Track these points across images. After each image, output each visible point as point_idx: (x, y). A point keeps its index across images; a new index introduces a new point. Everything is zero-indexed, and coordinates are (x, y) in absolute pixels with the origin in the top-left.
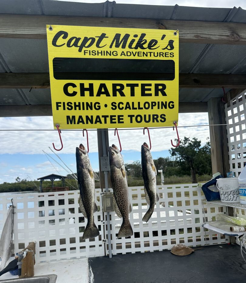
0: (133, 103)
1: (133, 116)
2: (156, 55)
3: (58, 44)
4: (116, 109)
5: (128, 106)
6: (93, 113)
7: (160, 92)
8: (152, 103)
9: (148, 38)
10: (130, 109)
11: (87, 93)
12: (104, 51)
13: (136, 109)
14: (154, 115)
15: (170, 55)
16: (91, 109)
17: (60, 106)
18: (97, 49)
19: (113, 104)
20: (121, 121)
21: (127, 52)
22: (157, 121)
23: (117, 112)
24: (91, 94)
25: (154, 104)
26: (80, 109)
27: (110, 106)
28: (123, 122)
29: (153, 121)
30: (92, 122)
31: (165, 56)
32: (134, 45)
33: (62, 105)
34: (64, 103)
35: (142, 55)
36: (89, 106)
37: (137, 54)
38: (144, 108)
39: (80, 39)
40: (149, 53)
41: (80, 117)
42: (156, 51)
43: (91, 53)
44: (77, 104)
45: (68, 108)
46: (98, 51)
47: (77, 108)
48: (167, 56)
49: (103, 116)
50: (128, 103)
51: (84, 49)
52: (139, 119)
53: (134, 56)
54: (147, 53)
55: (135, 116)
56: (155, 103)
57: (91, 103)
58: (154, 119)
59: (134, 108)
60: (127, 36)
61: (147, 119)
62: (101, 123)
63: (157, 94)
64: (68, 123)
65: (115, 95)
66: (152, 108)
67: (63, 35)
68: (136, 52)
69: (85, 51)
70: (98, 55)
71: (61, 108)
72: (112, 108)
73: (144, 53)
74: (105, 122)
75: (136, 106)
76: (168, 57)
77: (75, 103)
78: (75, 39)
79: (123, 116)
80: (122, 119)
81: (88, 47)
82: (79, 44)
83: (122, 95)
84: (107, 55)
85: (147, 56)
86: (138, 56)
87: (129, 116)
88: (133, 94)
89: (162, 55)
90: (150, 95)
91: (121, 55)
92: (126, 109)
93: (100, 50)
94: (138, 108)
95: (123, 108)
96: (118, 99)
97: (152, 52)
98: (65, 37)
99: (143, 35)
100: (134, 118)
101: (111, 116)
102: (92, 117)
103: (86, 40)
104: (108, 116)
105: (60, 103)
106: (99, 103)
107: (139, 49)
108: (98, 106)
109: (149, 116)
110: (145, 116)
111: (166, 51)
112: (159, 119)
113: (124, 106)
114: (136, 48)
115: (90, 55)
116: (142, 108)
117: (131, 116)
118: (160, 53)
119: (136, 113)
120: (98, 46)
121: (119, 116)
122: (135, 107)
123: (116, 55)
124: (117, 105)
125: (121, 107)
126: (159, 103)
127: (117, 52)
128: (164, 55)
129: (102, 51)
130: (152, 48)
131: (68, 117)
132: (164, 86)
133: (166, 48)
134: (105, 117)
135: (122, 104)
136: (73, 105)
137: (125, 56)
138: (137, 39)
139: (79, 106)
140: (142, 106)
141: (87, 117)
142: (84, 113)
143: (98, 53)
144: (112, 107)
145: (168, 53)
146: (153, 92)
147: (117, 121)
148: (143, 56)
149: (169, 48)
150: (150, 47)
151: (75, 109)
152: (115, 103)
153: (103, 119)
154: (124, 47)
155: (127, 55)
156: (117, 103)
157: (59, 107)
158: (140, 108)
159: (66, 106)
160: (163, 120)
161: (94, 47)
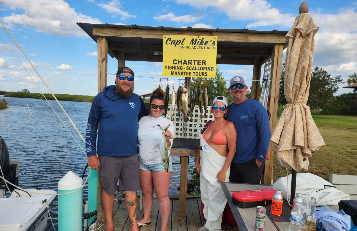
0: (196, 67)
1: (195, 72)
2: (207, 48)
3: (167, 43)
4: (188, 69)
5: (193, 69)
6: (180, 71)
7: (204, 64)
8: (204, 67)
9: (205, 41)
10: (194, 70)
11: (180, 63)
12: (185, 46)
13: (197, 70)
14: (203, 73)
16: (179, 69)
17: (167, 67)
18: (182, 45)
19: (187, 67)
20: (190, 74)
22: (204, 75)
23: (189, 71)
24: (181, 64)
25: (205, 68)
26: (174, 69)
27: (186, 68)
28: (191, 75)
29: (202, 75)
30: (180, 75)
32: (199, 44)
33: (168, 67)
34: (168, 66)
35: (201, 48)
36: (178, 68)
37: (199, 48)
39: (175, 41)
41: (176, 72)
42: (207, 46)
43: (180, 47)
44: (174, 67)
45: (170, 69)
47: (173, 68)
48: (212, 49)
49: (184, 72)
51: (177, 45)
52: (197, 74)
53: (197, 49)
56: (205, 67)
57: (179, 66)
58: (203, 74)
59: (196, 70)
60: (196, 40)
61: (200, 74)
62: (183, 75)
63: (203, 64)
64: (171, 75)
65: (189, 64)
66: (204, 70)
67: (169, 40)
71: (167, 68)
72: (187, 69)
73: (202, 47)
74: (185, 75)
75: (197, 69)
77: (173, 66)
78: (174, 41)
79: (191, 72)
80: (191, 74)
81: (178, 44)
82: (175, 43)
83: (191, 64)
84: (186, 48)
87: (193, 72)
88: (195, 64)
90: (201, 65)
91: (192, 49)
92: (192, 70)
93: (183, 46)
95: (191, 69)
97: (205, 47)
98: (170, 40)
99: (203, 39)
100: (195, 73)
101: (187, 72)
102: (180, 72)
103: (178, 41)
104: (186, 72)
105: (167, 66)
106: (182, 67)
107: (201, 45)
108: (182, 68)
109: (201, 73)
110: (199, 73)
111: (212, 46)
112: (205, 74)
113: (192, 68)
114: (200, 45)
116: (199, 70)
117: (194, 73)
119: (196, 71)
120: (182, 44)
121: (190, 72)
122: (196, 69)
124: (189, 68)
125: (190, 69)
126: (207, 67)
127: (190, 47)
128: (210, 48)
131: (172, 72)
132: (205, 61)
133: (212, 45)
134: (185, 72)
135: (191, 67)
136: (172, 67)
138: (200, 41)
139: (174, 68)
140: (199, 69)
141: (178, 72)
142: (177, 71)
143: (182, 47)
146: (201, 63)
147: (189, 74)
149: (213, 44)
150: (205, 44)
151: (173, 69)
152: (188, 67)
153: (184, 73)
154: (195, 44)
156: (189, 67)
158: (198, 70)
159: (169, 68)
160: (206, 75)
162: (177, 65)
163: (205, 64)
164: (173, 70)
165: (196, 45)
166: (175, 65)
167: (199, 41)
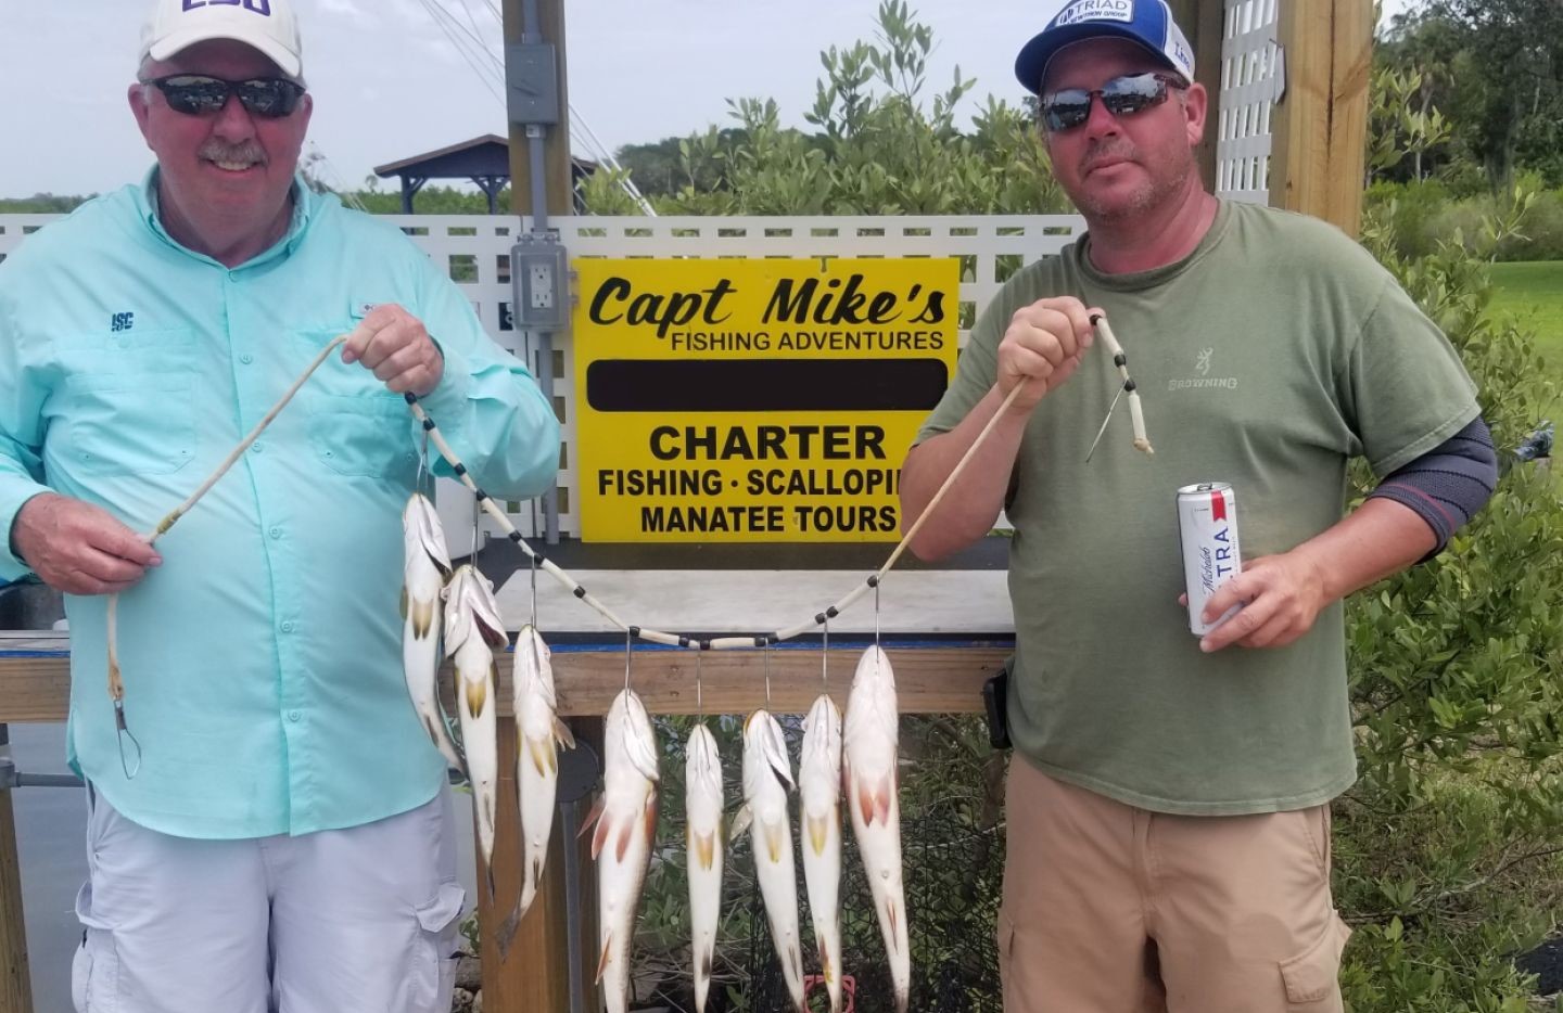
0: (812, 473)
1: (809, 509)
2: (886, 342)
3: (604, 314)
4: (761, 491)
5: (796, 484)
6: (703, 501)
7: (868, 450)
8: (870, 473)
9: (869, 289)
10: (803, 492)
11: (701, 451)
12: (730, 335)
13: (820, 492)
14: (863, 510)
15: (930, 341)
16: (695, 492)
17: (610, 482)
18: (707, 329)
19: (753, 476)
20: (776, 523)
21: (798, 335)
22: (873, 528)
23: (766, 499)
24: (711, 455)
25: (875, 477)
26: (663, 492)
27: (745, 483)
28: (781, 528)
29: (862, 527)
30: (703, 527)
31: (916, 347)
32: (828, 313)
33: (614, 478)
34: (620, 473)
35: (843, 344)
36: (690, 483)
37: (826, 341)
38: (844, 491)
39: (660, 299)
40: (867, 336)
41: (676, 511)
42: (885, 329)
43: (693, 342)
44: (656, 476)
45: (631, 490)
46: (712, 335)
47: (657, 488)
48: (920, 344)
49: (730, 510)
50: (797, 474)
51: (672, 329)
52: (824, 520)
53: (820, 347)
54: (859, 335)
55: (814, 510)
56: (878, 473)
57: (696, 473)
58: (863, 519)
59: (814, 491)
60: (810, 286)
61: (846, 522)
62: (726, 528)
63: (861, 454)
64: (644, 529)
65: (762, 455)
66: (870, 491)
67: (617, 290)
68: (825, 335)
69: (674, 335)
70: (712, 348)
71: (611, 489)
72: (751, 490)
73: (849, 336)
74: (737, 528)
75: (821, 483)
76: (925, 348)
77: (650, 473)
78: (648, 300)
79: (780, 509)
80: (780, 518)
81: (681, 322)
82: (660, 314)
83: (781, 454)
84: (738, 348)
85: (857, 345)
86: (832, 347)
87: (798, 509)
88: (804, 453)
89: (905, 341)
90: (846, 455)
91: (780, 348)
92: (790, 492)
93: (717, 330)
94: (825, 492)
95: (782, 488)
96: (771, 462)
97: (875, 333)
98: (622, 296)
99: (856, 280)
100: (810, 517)
101: (752, 510)
102: (704, 510)
103: (677, 301)
104: (742, 510)
105: (611, 473)
106: (716, 474)
107: (844, 326)
108: (715, 483)
109: (852, 510)
110: (840, 510)
111: (921, 325)
112: (878, 520)
113: (785, 482)
114: (835, 320)
115: (689, 348)
116: (838, 492)
117: (803, 511)
118: (899, 334)
119: (815, 502)
120: (708, 318)
121: (771, 510)
122: (817, 486)
123: (765, 345)
124: (764, 479)
125: (776, 486)
126: (889, 472)
127: (767, 336)
128: (911, 342)
129: (723, 335)
130: (879, 319)
131: (646, 511)
132: (879, 433)
133: (921, 317)
134: (737, 511)
135: (781, 474)
136: (644, 480)
137: (792, 348)
138: (838, 293)
139: (661, 482)
140: (838, 483)
141: (692, 511)
142: (686, 502)
143: (713, 341)
144: (751, 485)
145: (925, 333)
146: (851, 448)
147: (765, 523)
148: (847, 347)
149: (929, 316)
150: (873, 316)
151: (651, 492)
152: (760, 474)
153: (730, 518)
154: (800, 318)
155: (799, 348)
156: (766, 473)
157: (607, 486)
158: (832, 491)
159: (627, 484)
160: (888, 523)
161: (697, 323)
162: (681, 464)
163: (879, 454)
164: (654, 500)
165: (810, 325)
166: (668, 465)
167: (827, 298)
